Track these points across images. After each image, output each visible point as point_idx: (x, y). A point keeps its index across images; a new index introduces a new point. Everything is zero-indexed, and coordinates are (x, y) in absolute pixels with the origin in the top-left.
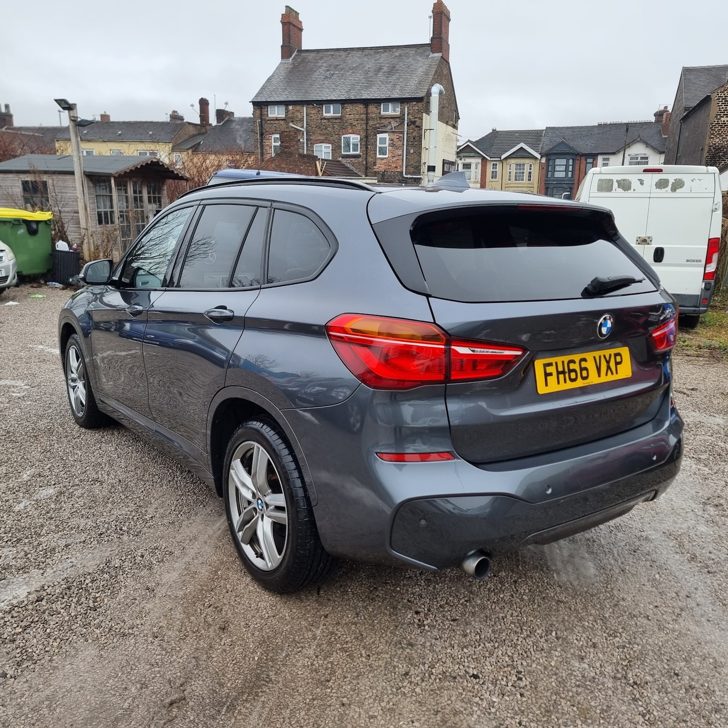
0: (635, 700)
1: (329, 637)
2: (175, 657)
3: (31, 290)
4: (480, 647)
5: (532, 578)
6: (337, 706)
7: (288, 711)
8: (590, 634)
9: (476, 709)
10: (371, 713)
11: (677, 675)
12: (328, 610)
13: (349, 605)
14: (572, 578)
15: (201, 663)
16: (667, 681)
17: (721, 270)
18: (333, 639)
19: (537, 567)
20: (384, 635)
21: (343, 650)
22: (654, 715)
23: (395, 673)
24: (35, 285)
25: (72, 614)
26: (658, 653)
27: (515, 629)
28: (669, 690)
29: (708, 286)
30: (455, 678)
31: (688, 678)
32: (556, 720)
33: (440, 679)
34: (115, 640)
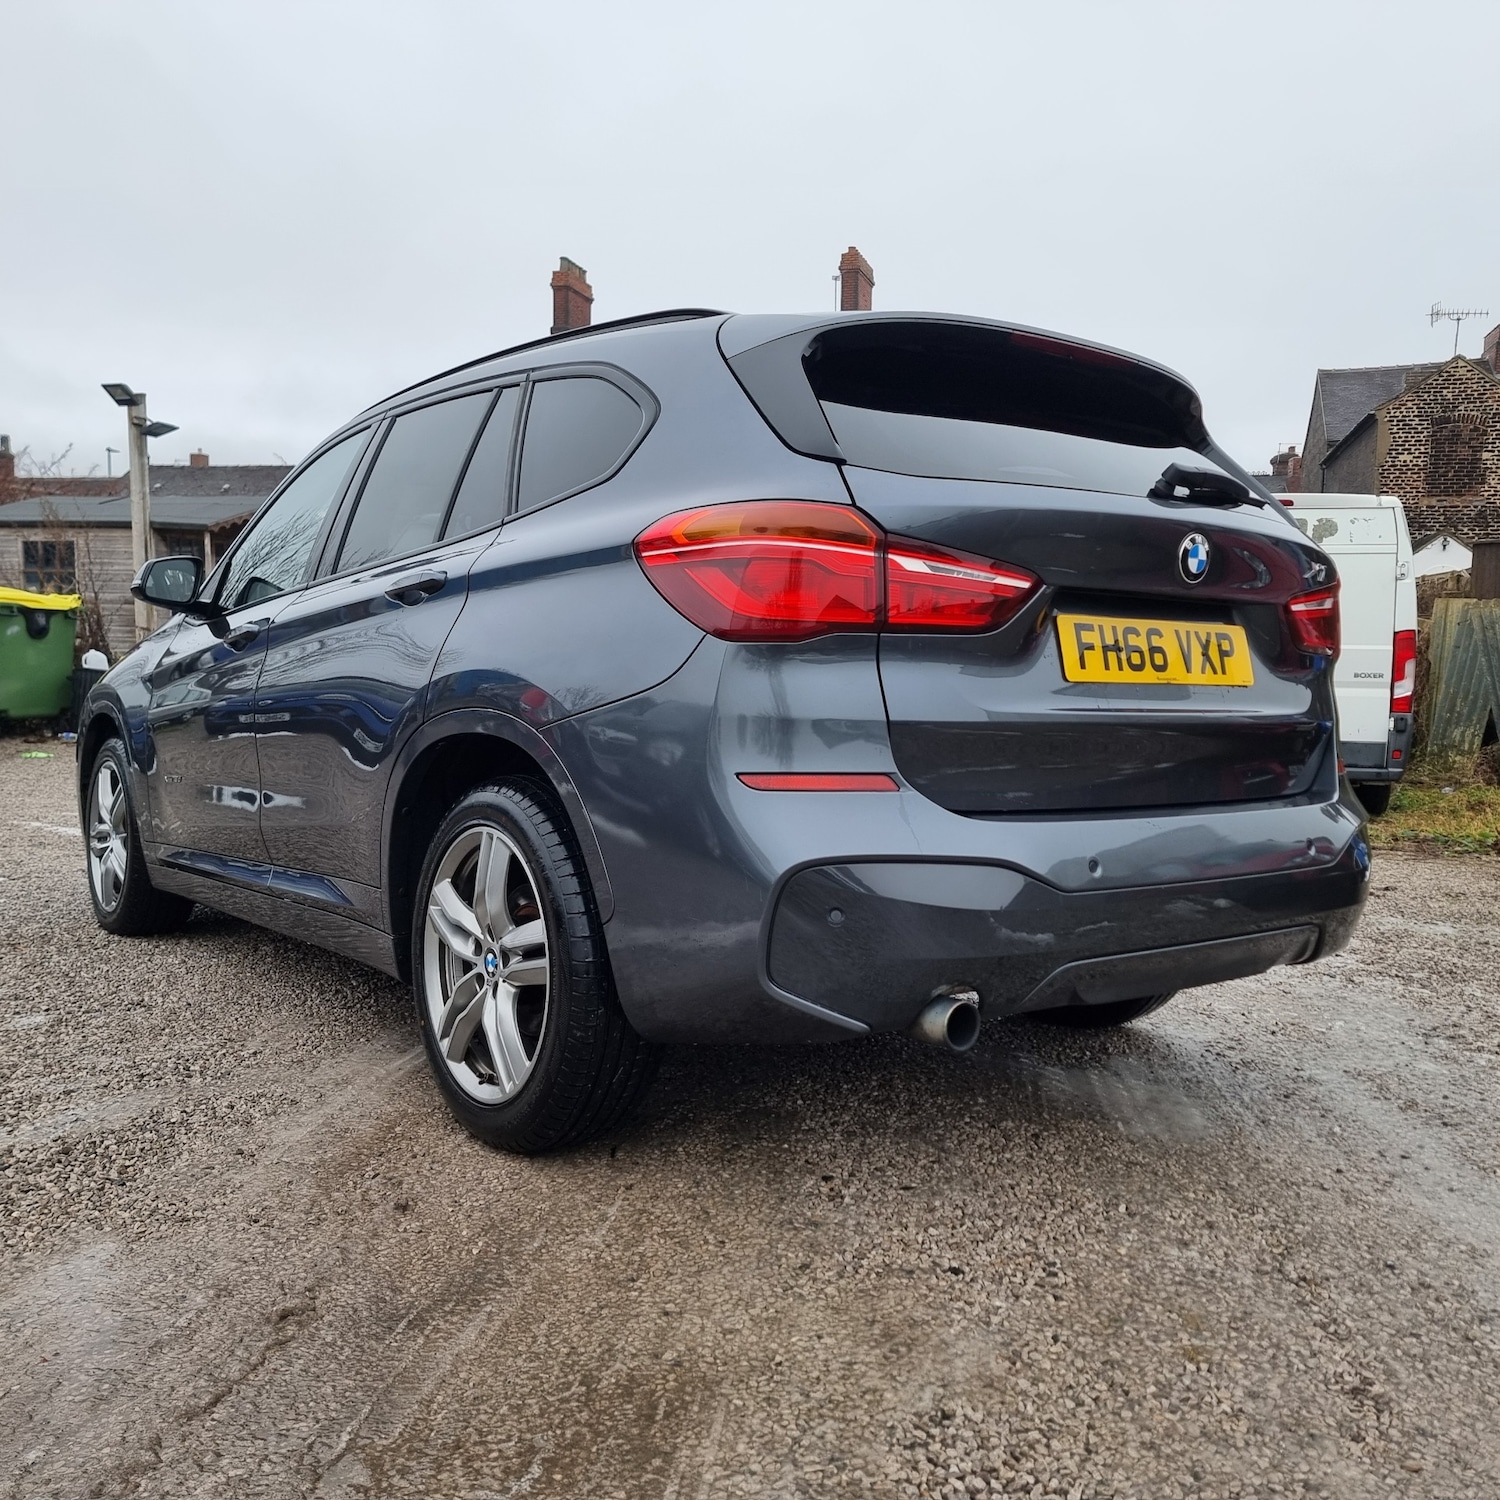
0: (1302, 1304)
1: (636, 1217)
2: (295, 1250)
3: (25, 746)
4: (964, 1227)
5: (1071, 1130)
6: (654, 1315)
7: (543, 1326)
8: (1199, 1209)
9: (959, 1317)
10: (726, 1326)
11: (1392, 1267)
12: (631, 1179)
13: (680, 1170)
14: (1156, 1129)
15: (352, 1257)
16: (1370, 1276)
17: (1425, 716)
18: (644, 1220)
19: (1082, 1116)
20: (755, 1212)
21: (664, 1234)
22: (1347, 1327)
23: (780, 1266)
24: (32, 739)
25: (71, 1190)
26: (1350, 1237)
27: (1039, 1202)
28: (1376, 1289)
29: (1401, 725)
30: (911, 1272)
31: (1415, 1272)
32: (1134, 1333)
33: (878, 1274)
34: (163, 1227)
